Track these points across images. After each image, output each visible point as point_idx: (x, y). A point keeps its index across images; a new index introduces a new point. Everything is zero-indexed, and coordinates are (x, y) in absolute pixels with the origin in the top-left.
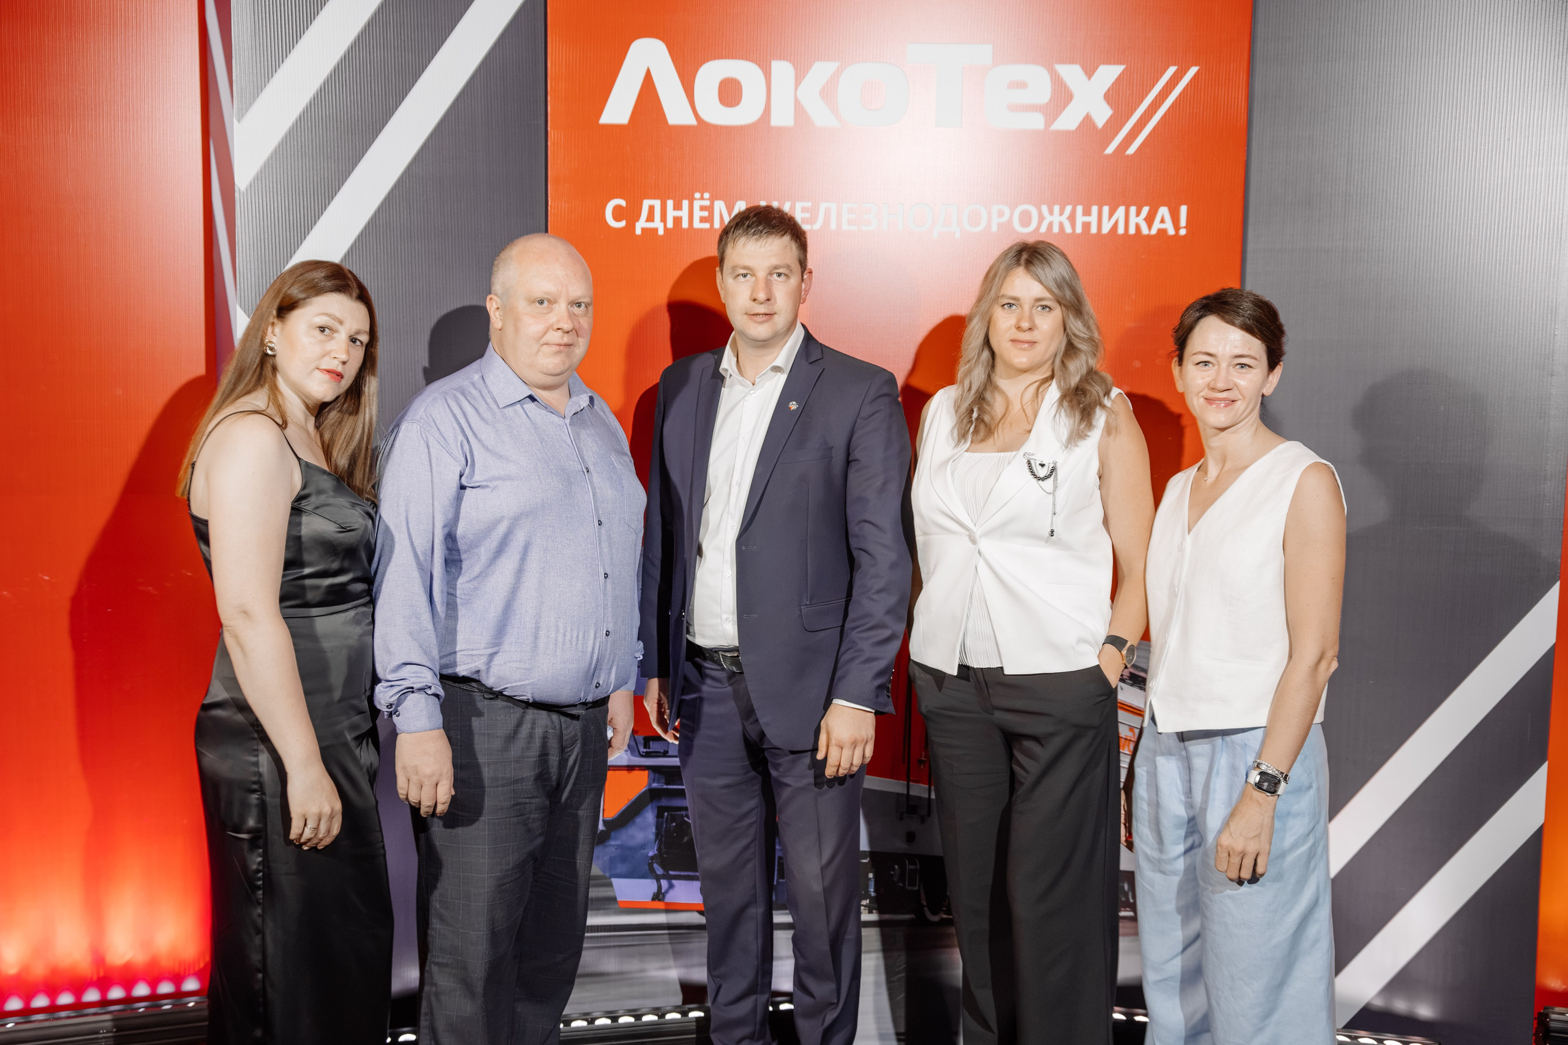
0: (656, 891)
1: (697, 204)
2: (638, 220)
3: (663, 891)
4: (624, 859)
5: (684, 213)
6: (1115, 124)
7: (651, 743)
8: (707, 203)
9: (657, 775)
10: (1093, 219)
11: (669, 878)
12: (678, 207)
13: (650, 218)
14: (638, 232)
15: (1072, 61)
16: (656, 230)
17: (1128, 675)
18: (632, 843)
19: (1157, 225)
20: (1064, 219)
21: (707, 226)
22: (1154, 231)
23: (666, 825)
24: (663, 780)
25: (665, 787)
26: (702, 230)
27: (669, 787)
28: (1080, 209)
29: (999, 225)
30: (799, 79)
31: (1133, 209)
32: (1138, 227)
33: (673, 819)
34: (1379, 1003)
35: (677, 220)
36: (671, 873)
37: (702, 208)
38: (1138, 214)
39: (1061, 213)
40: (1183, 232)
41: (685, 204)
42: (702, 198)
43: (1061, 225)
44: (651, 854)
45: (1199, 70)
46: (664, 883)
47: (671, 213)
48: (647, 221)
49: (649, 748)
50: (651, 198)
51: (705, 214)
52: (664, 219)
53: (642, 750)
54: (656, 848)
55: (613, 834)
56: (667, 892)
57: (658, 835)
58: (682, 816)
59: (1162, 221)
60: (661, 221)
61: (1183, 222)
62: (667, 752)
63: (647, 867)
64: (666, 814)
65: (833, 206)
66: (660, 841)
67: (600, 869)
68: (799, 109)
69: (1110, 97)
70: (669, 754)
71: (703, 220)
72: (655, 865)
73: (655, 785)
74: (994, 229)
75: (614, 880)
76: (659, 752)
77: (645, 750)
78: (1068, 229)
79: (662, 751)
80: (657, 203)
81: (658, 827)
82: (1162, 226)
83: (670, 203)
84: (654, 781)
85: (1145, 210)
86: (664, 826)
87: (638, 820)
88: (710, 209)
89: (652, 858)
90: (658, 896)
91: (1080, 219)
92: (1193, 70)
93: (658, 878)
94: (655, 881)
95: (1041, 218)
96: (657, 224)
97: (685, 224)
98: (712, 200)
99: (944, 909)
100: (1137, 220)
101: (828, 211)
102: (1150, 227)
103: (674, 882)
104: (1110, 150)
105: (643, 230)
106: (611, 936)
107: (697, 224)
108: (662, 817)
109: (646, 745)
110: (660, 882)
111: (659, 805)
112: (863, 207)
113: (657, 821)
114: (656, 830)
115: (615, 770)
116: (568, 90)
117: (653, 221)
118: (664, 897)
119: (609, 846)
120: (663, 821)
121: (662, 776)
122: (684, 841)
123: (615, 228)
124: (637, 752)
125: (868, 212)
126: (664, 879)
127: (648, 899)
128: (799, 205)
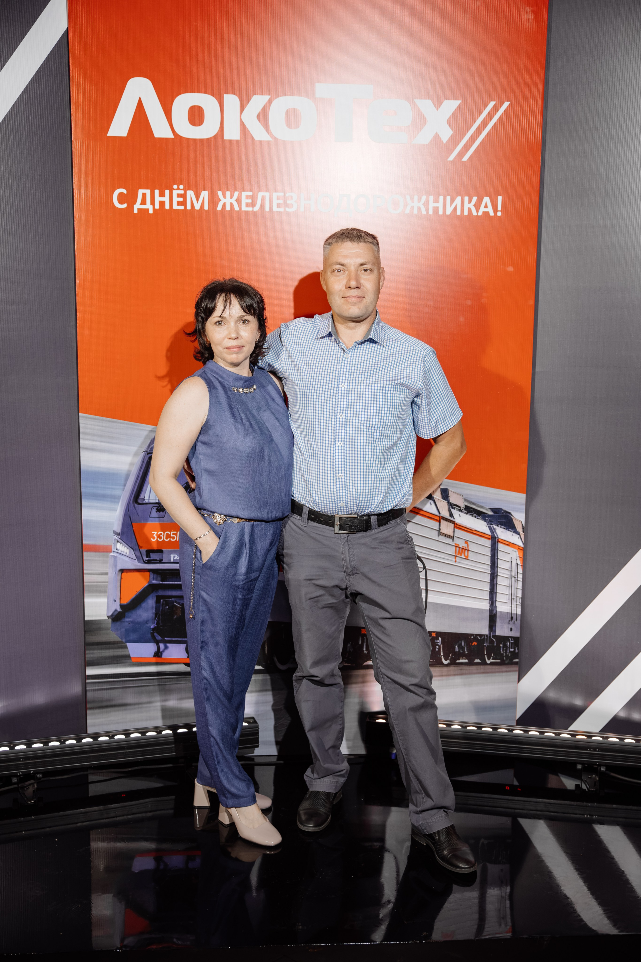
0: (156, 651)
1: (175, 193)
2: (135, 203)
3: (161, 651)
4: (134, 631)
5: (166, 199)
6: (455, 140)
7: (151, 554)
8: (182, 192)
9: (155, 575)
10: (440, 205)
11: (165, 642)
12: (162, 195)
13: (144, 202)
14: (136, 211)
15: (426, 97)
16: (148, 210)
17: (464, 507)
18: (139, 620)
19: (482, 209)
20: (421, 205)
21: (182, 208)
22: (480, 213)
24: (159, 579)
25: (161, 583)
26: (178, 210)
27: (164, 583)
28: (431, 198)
30: (242, 107)
31: (466, 199)
32: (470, 210)
33: (167, 603)
34: (623, 715)
35: (162, 204)
36: (166, 639)
37: (179, 196)
38: (470, 202)
39: (419, 201)
40: (499, 214)
41: (167, 192)
42: (179, 189)
43: (419, 208)
44: (152, 627)
45: (510, 104)
46: (162, 646)
47: (158, 199)
48: (141, 204)
49: (150, 558)
50: (143, 189)
51: (181, 199)
52: (153, 203)
53: (145, 559)
54: (155, 623)
55: (126, 614)
56: (163, 651)
57: (156, 614)
58: (173, 602)
59: (486, 206)
60: (151, 204)
61: (499, 208)
62: (162, 560)
63: (150, 635)
64: (162, 600)
65: (267, 195)
66: (159, 618)
67: (119, 637)
68: (243, 128)
69: (451, 122)
70: (163, 561)
71: (179, 203)
72: (155, 634)
73: (154, 582)
75: (128, 644)
76: (156, 560)
77: (147, 559)
78: (424, 212)
79: (158, 559)
80: (148, 192)
81: (157, 609)
82: (486, 210)
83: (157, 192)
84: (154, 579)
85: (475, 199)
86: (161, 608)
87: (144, 605)
88: (184, 196)
89: (153, 629)
90: (158, 654)
91: (432, 205)
92: (506, 104)
93: (157, 643)
94: (155, 644)
95: (406, 204)
96: (148, 206)
97: (167, 207)
98: (185, 190)
100: (469, 205)
101: (263, 198)
102: (477, 211)
103: (168, 645)
104: (451, 158)
105: (139, 209)
106: (127, 681)
107: (175, 207)
108: (160, 602)
109: (148, 555)
110: (159, 645)
111: (157, 595)
112: (288, 195)
113: (156, 605)
114: (155, 611)
115: (127, 572)
116: (85, 112)
117: (146, 204)
118: (161, 654)
119: (124, 622)
120: (160, 605)
121: (158, 576)
122: (174, 618)
123: (120, 209)
124: (142, 560)
125: (291, 198)
126: (161, 643)
127: (151, 656)
128: (244, 194)
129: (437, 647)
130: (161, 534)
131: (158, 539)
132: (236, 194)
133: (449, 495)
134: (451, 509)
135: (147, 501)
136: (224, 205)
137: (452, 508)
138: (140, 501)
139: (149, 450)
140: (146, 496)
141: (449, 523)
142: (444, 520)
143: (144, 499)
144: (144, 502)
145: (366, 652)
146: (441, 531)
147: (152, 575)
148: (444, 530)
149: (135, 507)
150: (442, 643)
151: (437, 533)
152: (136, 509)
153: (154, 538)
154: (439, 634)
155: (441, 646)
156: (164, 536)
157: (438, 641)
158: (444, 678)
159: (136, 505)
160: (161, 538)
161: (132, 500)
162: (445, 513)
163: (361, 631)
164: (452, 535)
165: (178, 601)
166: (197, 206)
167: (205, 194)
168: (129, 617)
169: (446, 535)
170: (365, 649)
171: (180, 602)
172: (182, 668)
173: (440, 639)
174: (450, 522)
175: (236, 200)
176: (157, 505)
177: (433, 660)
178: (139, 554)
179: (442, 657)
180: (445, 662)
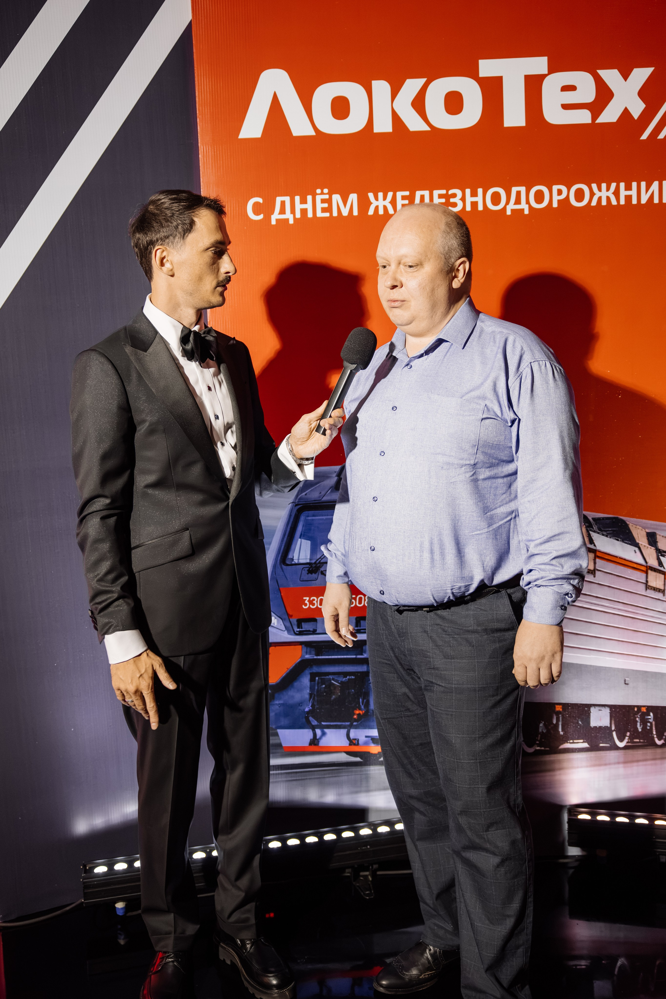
0: (312, 738)
1: (319, 198)
2: (272, 213)
3: (318, 737)
4: (286, 715)
5: (309, 206)
6: (647, 116)
7: (303, 623)
8: (327, 197)
9: (309, 649)
10: (633, 193)
11: (322, 728)
12: (303, 201)
13: (283, 211)
14: (274, 222)
15: (611, 67)
16: (287, 220)
18: (291, 702)
20: (610, 194)
21: (327, 215)
23: (318, 687)
24: (313, 652)
25: (315, 657)
26: (323, 218)
27: (319, 657)
28: (622, 185)
29: (559, 201)
31: (665, 183)
33: (323, 682)
35: (304, 212)
36: (323, 723)
37: (323, 201)
39: (608, 189)
41: (309, 198)
42: (322, 193)
43: (608, 199)
44: (307, 710)
46: (318, 732)
47: (299, 206)
48: (279, 214)
49: (302, 628)
50: (282, 196)
51: (326, 205)
52: (293, 211)
53: (296, 629)
54: (310, 705)
55: (276, 695)
56: (320, 738)
57: (311, 695)
58: (330, 680)
60: (291, 213)
62: (316, 630)
63: (304, 720)
64: (317, 678)
65: (426, 194)
66: (314, 699)
68: (395, 117)
69: (642, 94)
70: (318, 632)
71: (324, 210)
72: (311, 718)
73: (307, 656)
74: (555, 205)
75: (279, 731)
76: (309, 631)
77: (298, 630)
78: (614, 202)
79: (311, 629)
80: (287, 199)
81: (312, 688)
83: (297, 199)
84: (307, 653)
86: (316, 688)
87: (296, 684)
88: (329, 201)
89: (308, 713)
90: (314, 741)
91: (623, 193)
93: (313, 728)
94: (311, 730)
95: (592, 194)
96: (288, 215)
97: (310, 215)
98: (330, 194)
99: (538, 742)
101: (422, 197)
103: (326, 730)
104: (645, 136)
105: (277, 220)
106: (278, 774)
107: (319, 214)
108: (314, 680)
109: (299, 626)
110: (315, 731)
111: (311, 671)
112: (451, 192)
113: (311, 684)
114: (310, 691)
115: (275, 646)
116: (213, 112)
117: (285, 213)
118: (318, 742)
119: (274, 704)
120: (315, 684)
121: (312, 649)
122: (332, 698)
123: (255, 221)
124: (293, 632)
125: (454, 195)
126: (317, 728)
127: (307, 744)
128: (399, 194)
129: (649, 724)
130: (314, 600)
131: (311, 606)
132: (390, 195)
133: (658, 540)
134: (661, 557)
135: (296, 561)
136: (377, 208)
137: (662, 555)
138: (288, 562)
139: (297, 501)
140: (295, 555)
141: (658, 574)
142: (651, 570)
143: (292, 559)
144: (293, 563)
145: (562, 733)
146: (650, 584)
147: (305, 649)
148: (652, 583)
149: (282, 568)
150: (654, 720)
151: (643, 586)
152: (283, 571)
153: (306, 605)
154: (650, 709)
155: (654, 723)
156: (317, 602)
157: (650, 717)
158: (658, 762)
159: (284, 567)
160: (313, 605)
161: (278, 561)
162: (653, 562)
163: (555, 708)
164: (662, 588)
165: (336, 678)
166: (345, 212)
167: (353, 197)
168: (280, 699)
169: (655, 589)
170: (560, 730)
171: (338, 679)
172: (343, 757)
173: (651, 714)
174: (660, 573)
175: (390, 202)
176: (308, 566)
177: (644, 740)
178: (288, 624)
179: (655, 736)
180: (659, 742)
